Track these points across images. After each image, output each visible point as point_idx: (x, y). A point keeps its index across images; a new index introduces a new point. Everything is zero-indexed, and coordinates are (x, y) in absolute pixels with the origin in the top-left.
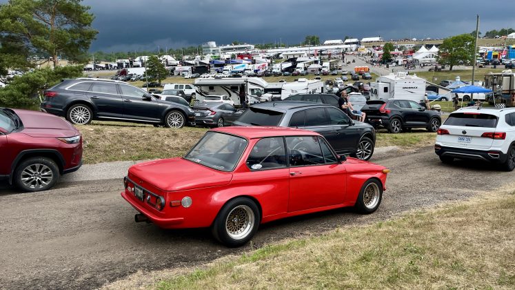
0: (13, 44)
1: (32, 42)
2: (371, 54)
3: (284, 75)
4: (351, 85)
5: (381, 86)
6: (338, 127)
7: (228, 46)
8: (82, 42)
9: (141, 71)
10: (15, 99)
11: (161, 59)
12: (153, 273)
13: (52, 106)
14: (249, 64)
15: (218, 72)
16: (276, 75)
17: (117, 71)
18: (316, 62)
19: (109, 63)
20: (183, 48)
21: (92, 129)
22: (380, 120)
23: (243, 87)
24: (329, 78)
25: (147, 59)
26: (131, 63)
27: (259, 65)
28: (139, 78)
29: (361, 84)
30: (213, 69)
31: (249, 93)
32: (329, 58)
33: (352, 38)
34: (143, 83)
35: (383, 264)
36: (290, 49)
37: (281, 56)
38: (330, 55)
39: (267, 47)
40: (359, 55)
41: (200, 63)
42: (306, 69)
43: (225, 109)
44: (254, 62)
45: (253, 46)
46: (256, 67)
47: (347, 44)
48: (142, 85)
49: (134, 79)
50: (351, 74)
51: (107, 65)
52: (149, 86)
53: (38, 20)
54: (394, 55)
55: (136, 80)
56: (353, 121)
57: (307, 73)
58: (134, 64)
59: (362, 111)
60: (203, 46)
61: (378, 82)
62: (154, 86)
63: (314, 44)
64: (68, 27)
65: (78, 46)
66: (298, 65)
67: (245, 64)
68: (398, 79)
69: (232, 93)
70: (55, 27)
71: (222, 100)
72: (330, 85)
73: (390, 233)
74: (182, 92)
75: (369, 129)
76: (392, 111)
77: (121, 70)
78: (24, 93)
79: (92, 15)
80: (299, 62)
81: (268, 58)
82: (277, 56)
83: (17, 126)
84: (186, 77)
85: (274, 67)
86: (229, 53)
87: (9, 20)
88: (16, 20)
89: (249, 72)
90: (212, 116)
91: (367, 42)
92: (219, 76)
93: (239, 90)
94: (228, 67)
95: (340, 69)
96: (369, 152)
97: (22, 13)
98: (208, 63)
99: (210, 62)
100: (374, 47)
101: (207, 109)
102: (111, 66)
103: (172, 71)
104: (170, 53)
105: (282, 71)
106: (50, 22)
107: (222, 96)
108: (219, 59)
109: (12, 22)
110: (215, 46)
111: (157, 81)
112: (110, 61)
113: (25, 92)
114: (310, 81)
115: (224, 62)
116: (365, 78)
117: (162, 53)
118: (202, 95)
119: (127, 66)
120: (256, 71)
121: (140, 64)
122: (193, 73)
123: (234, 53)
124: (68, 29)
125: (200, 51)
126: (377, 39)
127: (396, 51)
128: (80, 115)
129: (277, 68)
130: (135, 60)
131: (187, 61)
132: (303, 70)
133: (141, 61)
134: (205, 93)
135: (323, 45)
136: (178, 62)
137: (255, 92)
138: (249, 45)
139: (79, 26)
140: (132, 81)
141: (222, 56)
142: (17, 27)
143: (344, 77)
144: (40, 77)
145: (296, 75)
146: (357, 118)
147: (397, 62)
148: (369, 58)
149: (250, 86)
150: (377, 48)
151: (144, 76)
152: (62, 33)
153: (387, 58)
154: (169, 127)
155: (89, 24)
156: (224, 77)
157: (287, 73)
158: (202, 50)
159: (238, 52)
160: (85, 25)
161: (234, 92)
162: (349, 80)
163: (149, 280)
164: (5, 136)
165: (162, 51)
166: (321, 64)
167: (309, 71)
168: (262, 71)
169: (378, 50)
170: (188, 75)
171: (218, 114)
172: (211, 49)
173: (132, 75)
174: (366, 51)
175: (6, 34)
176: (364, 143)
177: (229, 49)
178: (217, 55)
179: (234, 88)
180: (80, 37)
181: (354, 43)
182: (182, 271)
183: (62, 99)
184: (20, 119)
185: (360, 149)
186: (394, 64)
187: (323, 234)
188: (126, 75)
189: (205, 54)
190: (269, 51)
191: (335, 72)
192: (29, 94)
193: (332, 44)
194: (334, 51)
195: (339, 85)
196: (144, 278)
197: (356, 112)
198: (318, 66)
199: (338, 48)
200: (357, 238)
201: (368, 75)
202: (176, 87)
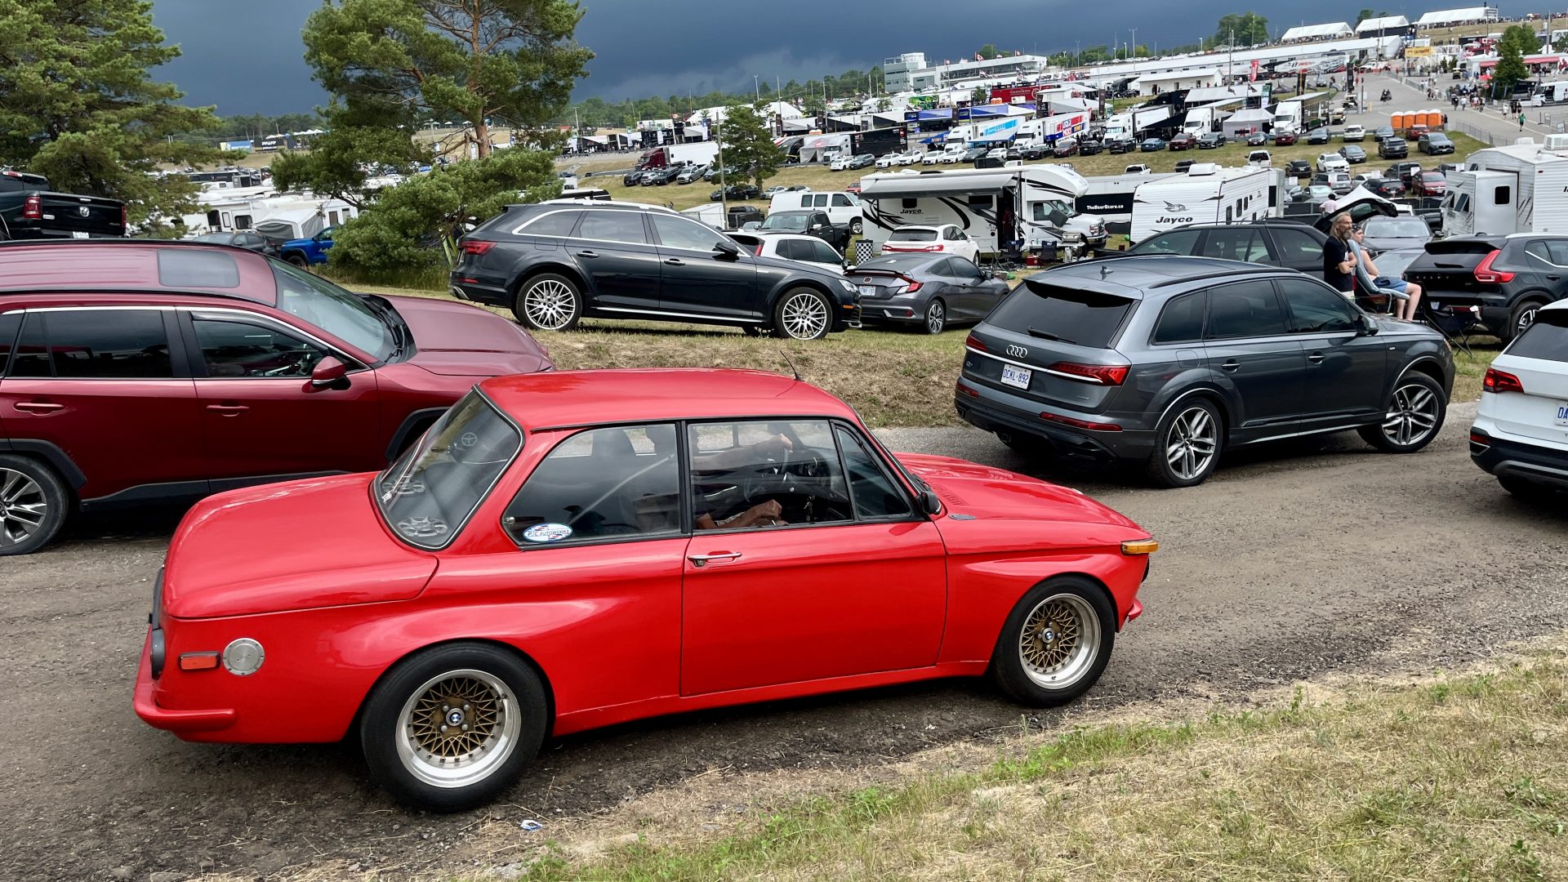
0: (376, 99)
1: (426, 92)
2: (1454, 64)
3: (1144, 150)
4: (1376, 175)
5: (1485, 184)
6: (1319, 340)
7: (964, 65)
8: (549, 85)
9: (704, 154)
10: (384, 251)
11: (763, 114)
12: (749, 778)
13: (481, 280)
14: (1029, 118)
15: (932, 147)
16: (1116, 148)
17: (641, 153)
18: (1254, 102)
19: (618, 132)
20: (827, 79)
21: (581, 346)
22: (1474, 308)
23: (1007, 199)
24: (1296, 154)
25: (723, 117)
26: (679, 130)
27: (1058, 120)
28: (700, 175)
29: (1414, 171)
30: (916, 139)
31: (1028, 214)
32: (1301, 85)
33: (1383, 15)
34: (710, 189)
35: (1429, 841)
36: (1166, 62)
37: (1132, 86)
38: (1302, 76)
39: (1088, 60)
40: (1410, 70)
41: (877, 121)
42: (1216, 126)
43: (951, 274)
44: (1044, 111)
45: (1041, 60)
46: (1051, 125)
47: (1365, 35)
48: (709, 194)
49: (686, 176)
50: (1379, 139)
51: (612, 137)
52: (730, 197)
53: (436, 31)
54: (1536, 68)
55: (692, 179)
56: (1372, 320)
57: (1221, 141)
58: (688, 132)
59: (1411, 276)
60: (888, 67)
61: (1474, 167)
62: (740, 197)
63: (1246, 42)
64: (515, 44)
65: (539, 96)
66: (1193, 115)
67: (1017, 119)
68: (1548, 157)
69: (971, 216)
70: (480, 50)
71: (940, 240)
72: (1301, 176)
73: (1472, 728)
74: (822, 218)
75: (1431, 347)
76: (1518, 277)
77: (651, 151)
78: (406, 235)
79: (576, 6)
80: (1196, 104)
81: (1090, 96)
82: (1122, 89)
83: (400, 343)
84: (834, 166)
85: (1109, 124)
86: (968, 85)
87: (364, 36)
88: (383, 32)
89: (1028, 144)
90: (911, 296)
91: (1440, 25)
92: (933, 160)
93: (995, 208)
94: (963, 130)
95: (1337, 122)
96: (1427, 421)
97: (397, 14)
98: (900, 119)
99: (907, 116)
100: (1463, 41)
101: (897, 275)
102: (624, 140)
103: (795, 150)
104: (789, 96)
105: (1137, 135)
106: (468, 35)
107: (940, 229)
108: (934, 106)
109: (374, 40)
110: (923, 64)
111: (752, 182)
112: (621, 124)
113: (409, 231)
114: (1231, 172)
115: (947, 114)
116: (1428, 150)
117: (767, 94)
118: (880, 224)
119: (669, 140)
120: (1051, 140)
121: (703, 131)
122: (855, 152)
123: (981, 83)
124: (515, 51)
125: (874, 84)
126: (1477, 13)
127: (1547, 52)
128: (549, 303)
129: (1119, 126)
130: (691, 120)
131: (838, 119)
132: (1207, 129)
133: (708, 122)
134: (890, 218)
135: (1278, 42)
136: (811, 121)
137: (1048, 209)
138: (1028, 58)
139: (542, 38)
140: (683, 182)
141: (943, 97)
142: (384, 55)
143: (1354, 150)
144: (445, 190)
145: (1182, 147)
146: (1388, 305)
147: (1549, 93)
148: (1443, 83)
149: (1030, 194)
150: (1476, 45)
151: (715, 167)
152: (499, 63)
153: (1511, 78)
154: (787, 336)
155: (569, 34)
156: (947, 163)
157: (1153, 141)
158: (881, 79)
159: (994, 82)
160: (558, 36)
161: (979, 213)
162: (1371, 158)
163: (737, 799)
164: (372, 372)
165: (765, 89)
166: (1272, 110)
167: (1227, 132)
168: (1069, 139)
169: (1478, 52)
170: (842, 160)
171: (929, 290)
172: (911, 77)
173: (680, 165)
174: (1436, 56)
175: (359, 73)
176: (1412, 392)
177: (964, 74)
178: (928, 92)
179: (979, 200)
180: (546, 72)
181: (1390, 32)
182: (825, 779)
183: (503, 260)
184: (405, 325)
185: (1396, 409)
186: (1538, 99)
187: (1253, 696)
188: (664, 165)
189: (893, 94)
190: (1093, 71)
191: (1321, 133)
192: (418, 237)
193: (1310, 40)
194: (1318, 61)
195: (1333, 178)
196: (725, 791)
197: (1385, 283)
198: (1261, 115)
199: (1333, 53)
200: (1358, 736)
201: (1439, 140)
202: (806, 200)
